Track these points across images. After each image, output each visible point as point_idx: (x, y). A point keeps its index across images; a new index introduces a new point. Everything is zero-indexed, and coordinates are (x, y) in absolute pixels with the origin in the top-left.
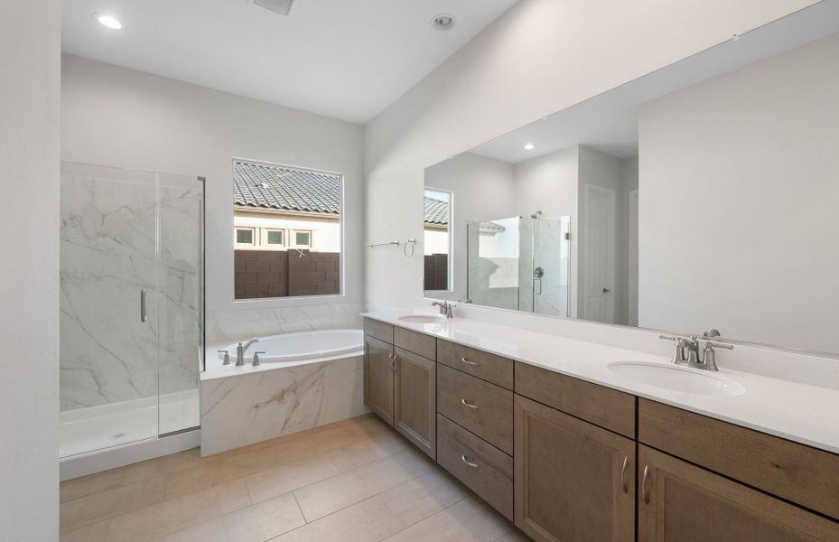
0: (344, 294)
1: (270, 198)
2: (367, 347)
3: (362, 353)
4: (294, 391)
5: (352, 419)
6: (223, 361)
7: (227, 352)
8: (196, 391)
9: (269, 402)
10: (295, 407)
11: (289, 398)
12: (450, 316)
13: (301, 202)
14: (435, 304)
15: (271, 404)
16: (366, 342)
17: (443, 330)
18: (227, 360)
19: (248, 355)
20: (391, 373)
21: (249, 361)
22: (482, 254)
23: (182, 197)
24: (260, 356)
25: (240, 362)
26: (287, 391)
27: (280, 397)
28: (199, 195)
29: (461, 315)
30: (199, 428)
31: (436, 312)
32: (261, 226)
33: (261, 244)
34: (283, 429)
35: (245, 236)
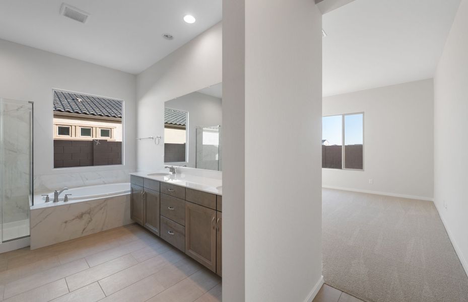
0: (124, 164)
1: (83, 108)
2: (132, 190)
3: (130, 193)
4: (89, 213)
5: (123, 226)
6: (45, 201)
7: (47, 196)
8: (27, 221)
9: (73, 220)
10: (90, 221)
11: (86, 218)
12: (174, 173)
13: (104, 111)
14: (166, 167)
15: (74, 221)
16: (132, 188)
17: (171, 180)
18: (47, 200)
19: (61, 196)
20: (142, 200)
21: (61, 200)
22: (204, 143)
23: (17, 110)
24: (69, 197)
25: (56, 200)
26: (85, 213)
27: (81, 216)
28: (29, 109)
29: (179, 172)
30: (30, 236)
31: (168, 171)
32: (76, 125)
33: (76, 136)
34: (82, 233)
35: (64, 130)
